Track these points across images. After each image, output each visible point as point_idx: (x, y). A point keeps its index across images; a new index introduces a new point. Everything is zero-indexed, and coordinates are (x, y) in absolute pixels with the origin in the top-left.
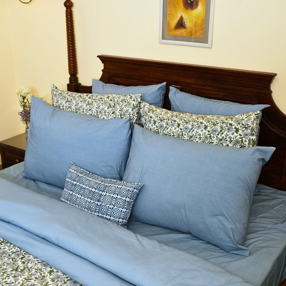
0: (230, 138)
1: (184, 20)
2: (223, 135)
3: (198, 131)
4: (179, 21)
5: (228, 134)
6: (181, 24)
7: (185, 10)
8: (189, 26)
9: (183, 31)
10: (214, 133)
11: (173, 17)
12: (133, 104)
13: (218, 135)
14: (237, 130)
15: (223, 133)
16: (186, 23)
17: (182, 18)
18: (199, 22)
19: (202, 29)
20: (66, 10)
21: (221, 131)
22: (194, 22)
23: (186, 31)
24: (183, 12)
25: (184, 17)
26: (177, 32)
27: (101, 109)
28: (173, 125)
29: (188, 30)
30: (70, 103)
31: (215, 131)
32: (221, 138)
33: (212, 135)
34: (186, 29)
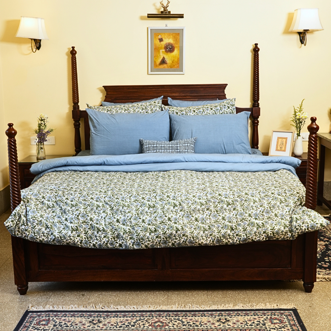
0: (227, 112)
1: (165, 59)
2: (222, 111)
3: (207, 112)
4: (162, 60)
5: (225, 110)
6: (163, 62)
7: (166, 53)
8: (169, 62)
9: (165, 65)
10: (217, 111)
11: (158, 57)
12: (159, 106)
13: (220, 111)
14: (229, 108)
15: (222, 110)
16: (167, 61)
17: (164, 58)
18: (176, 60)
19: (178, 64)
20: (71, 56)
21: (221, 109)
22: (172, 60)
23: (167, 66)
24: (165, 54)
25: (165, 57)
26: (161, 67)
27: (137, 111)
28: (190, 112)
29: (169, 65)
30: (111, 112)
31: (217, 110)
32: (222, 112)
33: (216, 112)
34: (167, 65)
